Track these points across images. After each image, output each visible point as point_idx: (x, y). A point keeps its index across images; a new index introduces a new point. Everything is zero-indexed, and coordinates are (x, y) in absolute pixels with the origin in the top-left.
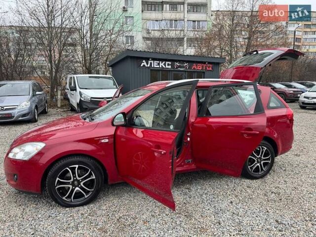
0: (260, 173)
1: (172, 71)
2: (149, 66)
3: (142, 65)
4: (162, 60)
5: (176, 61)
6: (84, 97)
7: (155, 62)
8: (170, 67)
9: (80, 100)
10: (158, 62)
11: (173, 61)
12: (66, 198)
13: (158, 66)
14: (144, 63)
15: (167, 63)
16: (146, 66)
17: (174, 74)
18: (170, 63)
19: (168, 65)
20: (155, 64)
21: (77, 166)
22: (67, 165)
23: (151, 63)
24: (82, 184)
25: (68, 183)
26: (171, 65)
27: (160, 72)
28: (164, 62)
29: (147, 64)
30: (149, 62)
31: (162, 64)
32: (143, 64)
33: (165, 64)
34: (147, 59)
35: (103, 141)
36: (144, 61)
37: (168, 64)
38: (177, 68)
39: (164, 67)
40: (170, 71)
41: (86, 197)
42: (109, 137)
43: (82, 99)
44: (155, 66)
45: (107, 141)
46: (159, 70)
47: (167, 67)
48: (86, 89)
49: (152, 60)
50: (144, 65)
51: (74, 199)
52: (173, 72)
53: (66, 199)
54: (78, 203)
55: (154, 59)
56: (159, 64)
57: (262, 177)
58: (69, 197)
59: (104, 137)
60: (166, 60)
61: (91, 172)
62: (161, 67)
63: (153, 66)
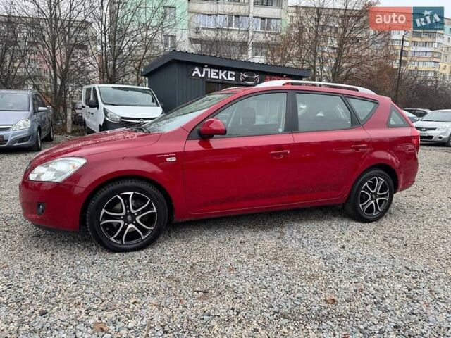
0: (374, 214)
1: (236, 84)
2: (203, 75)
3: (193, 75)
4: (222, 68)
5: (243, 71)
6: (111, 115)
7: (213, 70)
8: (233, 79)
9: (105, 120)
10: (217, 71)
11: (238, 70)
12: (114, 239)
13: (217, 77)
14: (197, 71)
15: (229, 73)
16: (200, 75)
18: (234, 73)
21: (131, 193)
22: (118, 191)
23: (207, 72)
24: (137, 219)
25: (119, 218)
26: (235, 76)
27: (220, 86)
28: (225, 72)
29: (202, 73)
30: (204, 70)
31: (222, 75)
32: (195, 73)
33: (226, 75)
34: (201, 66)
35: (168, 160)
36: (197, 69)
37: (231, 75)
38: (243, 81)
39: (225, 78)
40: (233, 84)
41: (143, 238)
42: (177, 154)
43: (108, 119)
44: (213, 77)
45: (174, 159)
46: (218, 83)
47: (229, 78)
48: (113, 105)
49: (208, 68)
50: (197, 75)
51: (126, 240)
53: (114, 241)
54: (132, 246)
55: (211, 67)
56: (218, 74)
57: (377, 219)
58: (119, 238)
59: (171, 154)
60: (228, 69)
61: (150, 203)
62: (220, 78)
63: (209, 76)
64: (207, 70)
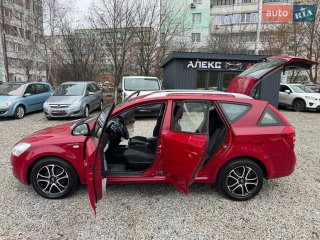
0: (243, 195)
1: (221, 71)
2: (195, 66)
3: (188, 67)
4: (211, 60)
5: (228, 61)
7: (203, 62)
8: (220, 67)
10: (207, 62)
11: (223, 61)
12: (45, 190)
13: (206, 67)
14: (191, 64)
15: (216, 63)
16: (193, 67)
17: (224, 74)
18: (220, 63)
19: (218, 65)
20: (203, 65)
21: (53, 166)
22: (46, 164)
23: (198, 64)
24: (57, 181)
25: (47, 179)
26: (221, 65)
27: (208, 73)
28: (213, 63)
29: (194, 65)
30: (197, 63)
31: (210, 65)
32: (189, 65)
33: (214, 65)
34: (194, 60)
35: (74, 147)
36: (191, 62)
38: (228, 68)
39: (213, 67)
40: (220, 71)
41: (61, 192)
42: (79, 144)
44: (203, 67)
45: (78, 146)
46: (208, 71)
47: (216, 67)
48: (131, 90)
49: (199, 61)
50: (191, 67)
51: (51, 192)
52: (223, 73)
53: (45, 192)
54: (55, 196)
55: (201, 60)
56: (207, 65)
57: (246, 199)
58: (48, 190)
59: (75, 143)
60: (216, 60)
61: (64, 172)
62: (209, 67)
63: (200, 67)
64: (198, 62)
